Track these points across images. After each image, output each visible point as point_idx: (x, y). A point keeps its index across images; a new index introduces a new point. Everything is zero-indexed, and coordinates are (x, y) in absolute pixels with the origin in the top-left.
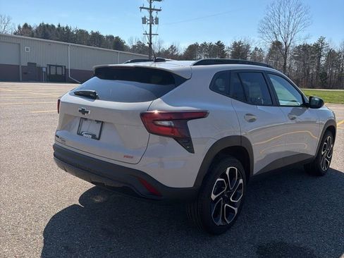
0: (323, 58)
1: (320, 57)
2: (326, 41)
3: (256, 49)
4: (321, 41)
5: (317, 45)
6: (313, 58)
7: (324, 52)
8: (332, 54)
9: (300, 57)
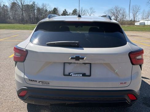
0: (35, 11)
1: (34, 10)
2: (36, 3)
3: (4, 5)
4: (34, 3)
5: (32, 5)
6: (31, 11)
7: (36, 8)
8: (39, 9)
9: (26, 10)
